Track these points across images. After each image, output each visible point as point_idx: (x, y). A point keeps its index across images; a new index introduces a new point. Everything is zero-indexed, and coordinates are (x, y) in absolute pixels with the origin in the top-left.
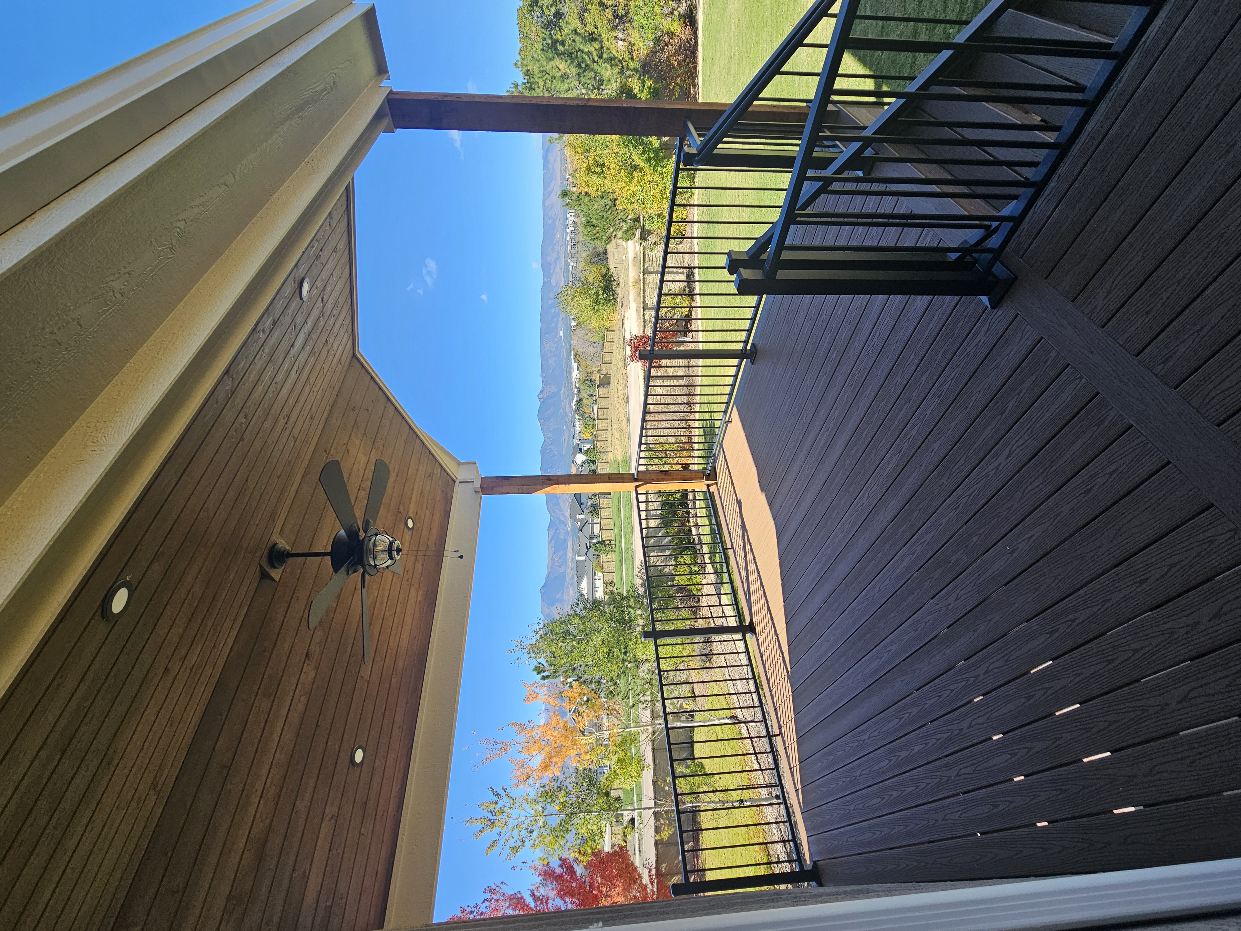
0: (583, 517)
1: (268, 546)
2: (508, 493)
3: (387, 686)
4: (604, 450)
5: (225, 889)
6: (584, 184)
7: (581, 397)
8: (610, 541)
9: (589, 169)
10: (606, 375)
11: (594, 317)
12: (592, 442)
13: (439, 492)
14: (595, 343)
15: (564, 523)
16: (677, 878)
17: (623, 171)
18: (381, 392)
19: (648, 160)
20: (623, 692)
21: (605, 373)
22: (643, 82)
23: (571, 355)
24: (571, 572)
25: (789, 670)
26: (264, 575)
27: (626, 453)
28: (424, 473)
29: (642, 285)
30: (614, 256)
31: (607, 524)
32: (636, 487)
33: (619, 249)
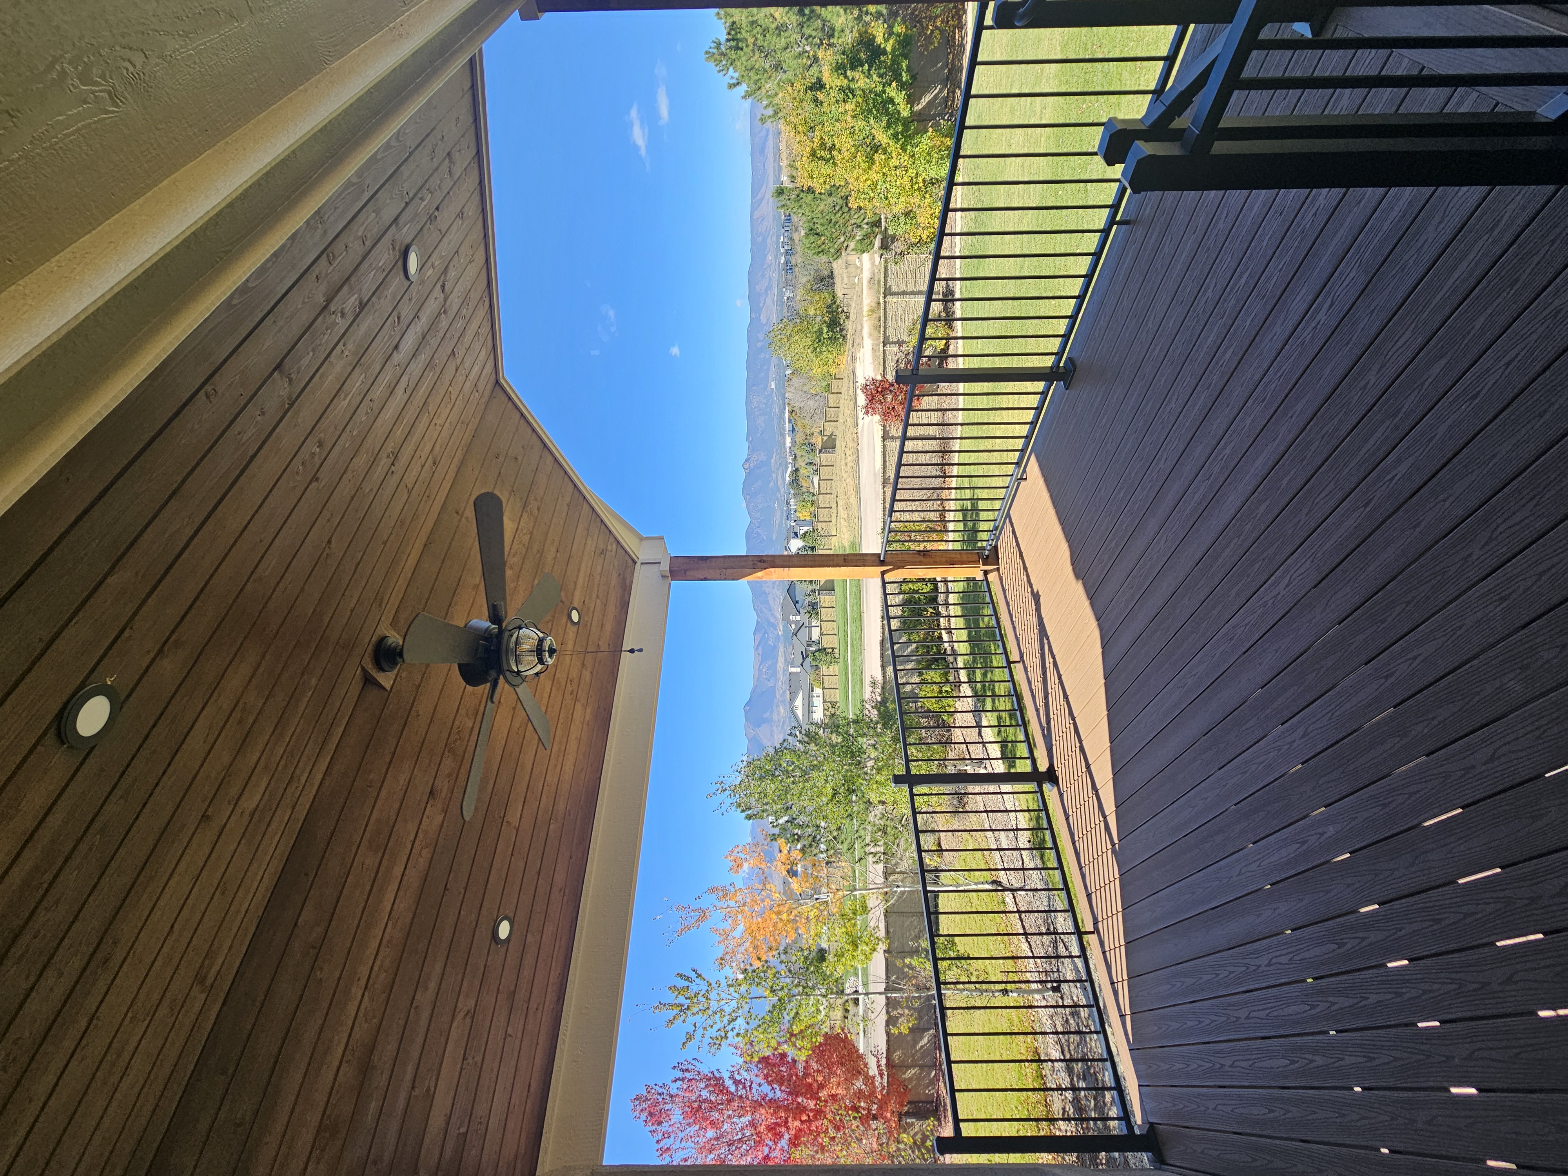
0: (798, 618)
1: (374, 639)
2: (705, 579)
3: (543, 834)
4: (826, 534)
5: (313, 1118)
6: (806, 174)
7: (797, 466)
8: (833, 649)
9: (813, 153)
10: (830, 436)
11: (816, 361)
12: (811, 523)
13: (615, 575)
14: (816, 395)
15: (774, 626)
16: (913, 1072)
17: (859, 154)
18: (534, 436)
19: (895, 136)
20: (849, 840)
21: (829, 434)
22: (891, 27)
23: (784, 413)
24: (782, 687)
25: (1116, 841)
26: (369, 681)
27: (854, 537)
28: (593, 549)
29: (882, 314)
30: (843, 279)
31: (828, 627)
32: (883, 573)
33: (849, 269)
